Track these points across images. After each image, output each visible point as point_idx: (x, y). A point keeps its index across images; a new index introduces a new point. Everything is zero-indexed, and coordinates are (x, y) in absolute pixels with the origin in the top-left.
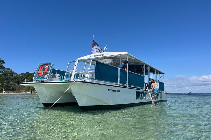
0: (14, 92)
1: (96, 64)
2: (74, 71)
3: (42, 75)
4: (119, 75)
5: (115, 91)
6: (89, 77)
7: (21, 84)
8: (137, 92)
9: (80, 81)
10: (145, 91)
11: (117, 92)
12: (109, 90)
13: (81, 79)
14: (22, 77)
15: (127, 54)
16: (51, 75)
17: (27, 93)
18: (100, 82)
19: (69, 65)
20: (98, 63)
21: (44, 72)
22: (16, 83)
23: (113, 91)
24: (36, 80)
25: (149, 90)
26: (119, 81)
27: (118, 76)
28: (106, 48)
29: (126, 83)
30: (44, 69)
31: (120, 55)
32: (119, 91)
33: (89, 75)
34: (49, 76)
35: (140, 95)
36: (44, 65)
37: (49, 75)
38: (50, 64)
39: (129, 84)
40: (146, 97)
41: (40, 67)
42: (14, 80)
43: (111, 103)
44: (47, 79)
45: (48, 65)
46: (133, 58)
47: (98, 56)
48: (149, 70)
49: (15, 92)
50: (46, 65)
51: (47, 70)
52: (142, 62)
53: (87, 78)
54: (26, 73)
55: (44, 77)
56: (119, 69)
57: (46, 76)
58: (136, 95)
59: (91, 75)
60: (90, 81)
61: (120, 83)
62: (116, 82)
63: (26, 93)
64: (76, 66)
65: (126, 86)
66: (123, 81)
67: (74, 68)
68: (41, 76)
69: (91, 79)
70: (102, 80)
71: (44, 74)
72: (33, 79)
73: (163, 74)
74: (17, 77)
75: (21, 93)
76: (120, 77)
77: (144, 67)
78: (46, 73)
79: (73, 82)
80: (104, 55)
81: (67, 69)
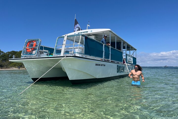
0: (1, 68)
1: (85, 39)
2: (64, 46)
3: (31, 51)
4: (104, 50)
5: (102, 65)
6: (79, 52)
7: (9, 61)
8: (118, 66)
9: (72, 55)
10: (123, 65)
11: (103, 67)
12: (96, 65)
13: (72, 54)
14: (8, 55)
15: (109, 31)
16: (39, 51)
17: (14, 69)
18: (88, 57)
19: (57, 41)
20: (87, 39)
21: (32, 48)
22: (3, 60)
23: (100, 65)
24: (24, 56)
25: (126, 64)
26: (104, 57)
27: (103, 52)
28: (89, 25)
29: (109, 58)
30: (32, 45)
31: (103, 32)
32: (105, 65)
33: (79, 50)
34: (37, 52)
35: (120, 69)
36: (32, 41)
37: (38, 50)
38: (38, 40)
39: (111, 59)
40: (124, 70)
41: (27, 44)
42: (1, 58)
43: (98, 77)
44: (36, 55)
45: (36, 41)
46: (115, 34)
47: (82, 33)
48: (126, 46)
49: (3, 69)
50: (33, 42)
51: (35, 46)
52: (121, 39)
53: (78, 53)
54: (12, 51)
55: (32, 53)
56: (104, 44)
57: (34, 52)
58: (117, 69)
59: (81, 50)
60: (80, 56)
61: (105, 58)
62: (102, 57)
63: (12, 69)
64: (66, 41)
65: (109, 61)
66: (107, 56)
67: (64, 43)
68: (29, 52)
69: (81, 54)
70: (90, 55)
71: (33, 50)
72: (22, 55)
73: (136, 50)
74: (5, 55)
75: (8, 69)
76: (105, 52)
77: (122, 44)
78: (34, 49)
79: (64, 57)
80: (87, 32)
81: (56, 45)
